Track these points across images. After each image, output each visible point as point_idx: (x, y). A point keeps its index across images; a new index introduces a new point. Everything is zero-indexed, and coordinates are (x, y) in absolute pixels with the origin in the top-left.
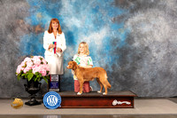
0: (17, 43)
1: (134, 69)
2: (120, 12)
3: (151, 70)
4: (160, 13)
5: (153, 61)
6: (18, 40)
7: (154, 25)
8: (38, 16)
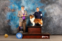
0: (5, 15)
1: (47, 25)
2: (42, 5)
3: (53, 25)
4: (57, 5)
5: (54, 22)
6: (6, 14)
7: (54, 10)
8: (13, 5)
